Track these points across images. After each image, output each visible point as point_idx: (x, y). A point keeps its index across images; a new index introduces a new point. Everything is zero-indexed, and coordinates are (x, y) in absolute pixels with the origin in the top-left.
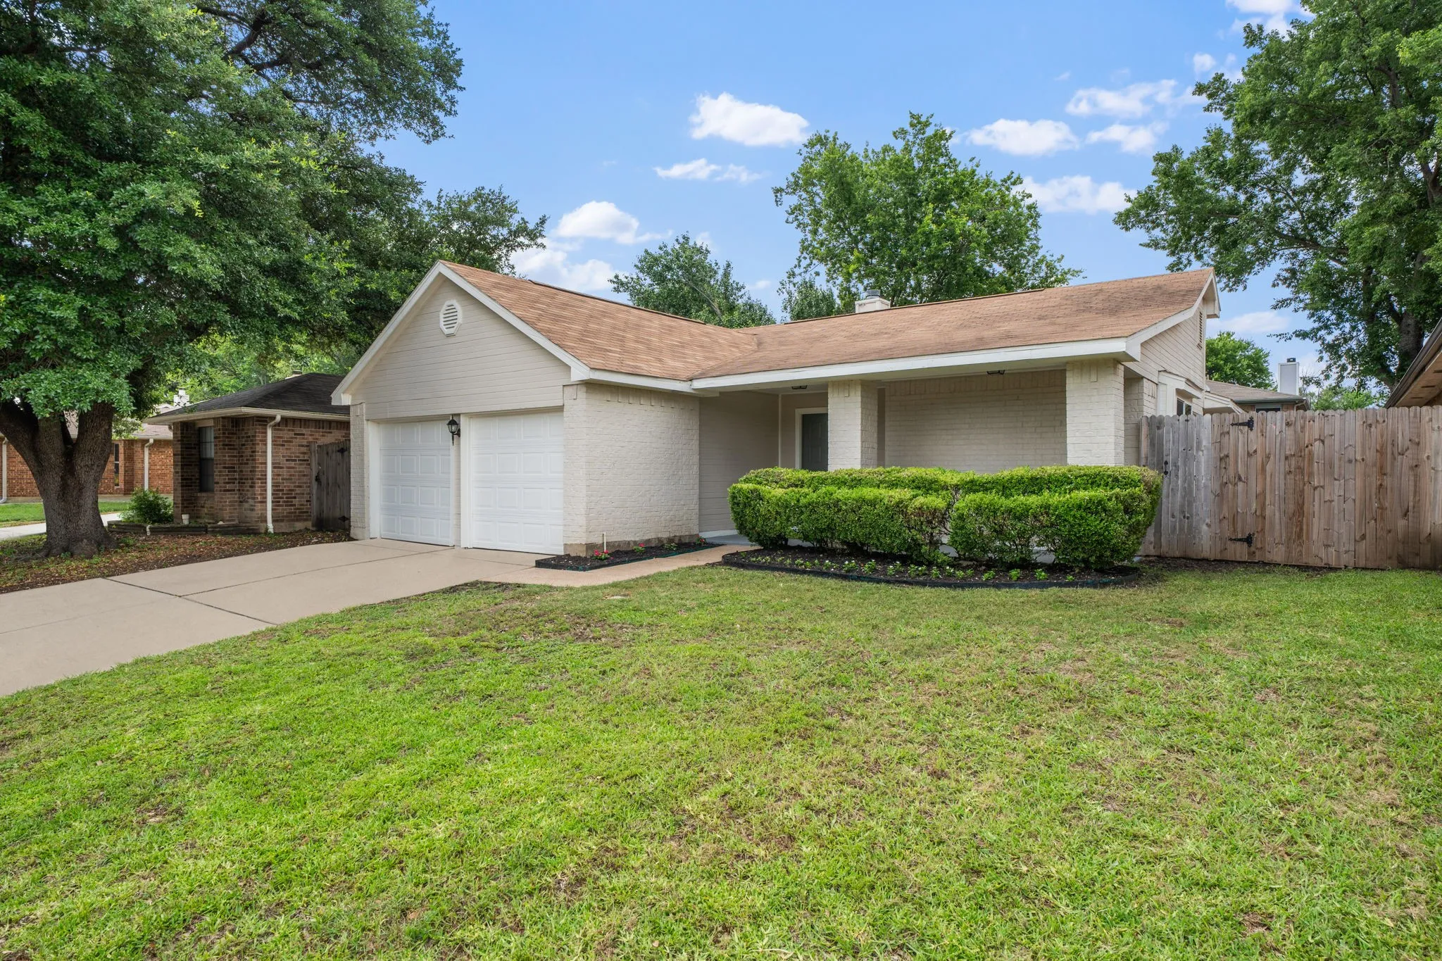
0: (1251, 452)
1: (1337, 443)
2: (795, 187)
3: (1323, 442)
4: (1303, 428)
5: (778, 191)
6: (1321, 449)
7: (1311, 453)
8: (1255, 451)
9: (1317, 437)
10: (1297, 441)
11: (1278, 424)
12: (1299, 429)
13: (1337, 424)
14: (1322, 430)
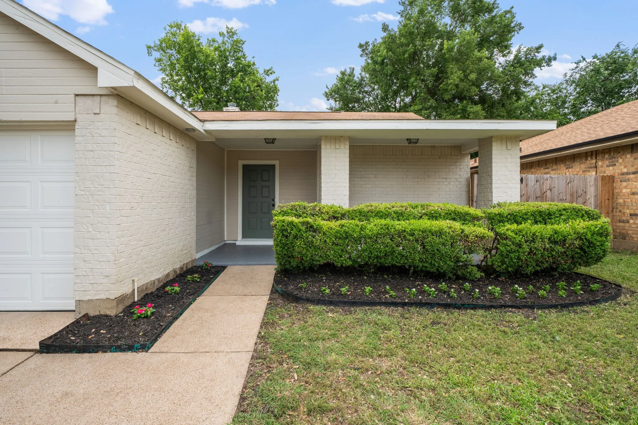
0: (522, 195)
1: (556, 190)
2: (161, 48)
3: (551, 190)
4: (543, 183)
5: (149, 47)
6: (550, 194)
7: (546, 196)
8: (524, 194)
9: (548, 188)
10: (541, 190)
11: (533, 181)
12: (541, 184)
13: (556, 182)
14: (550, 185)
